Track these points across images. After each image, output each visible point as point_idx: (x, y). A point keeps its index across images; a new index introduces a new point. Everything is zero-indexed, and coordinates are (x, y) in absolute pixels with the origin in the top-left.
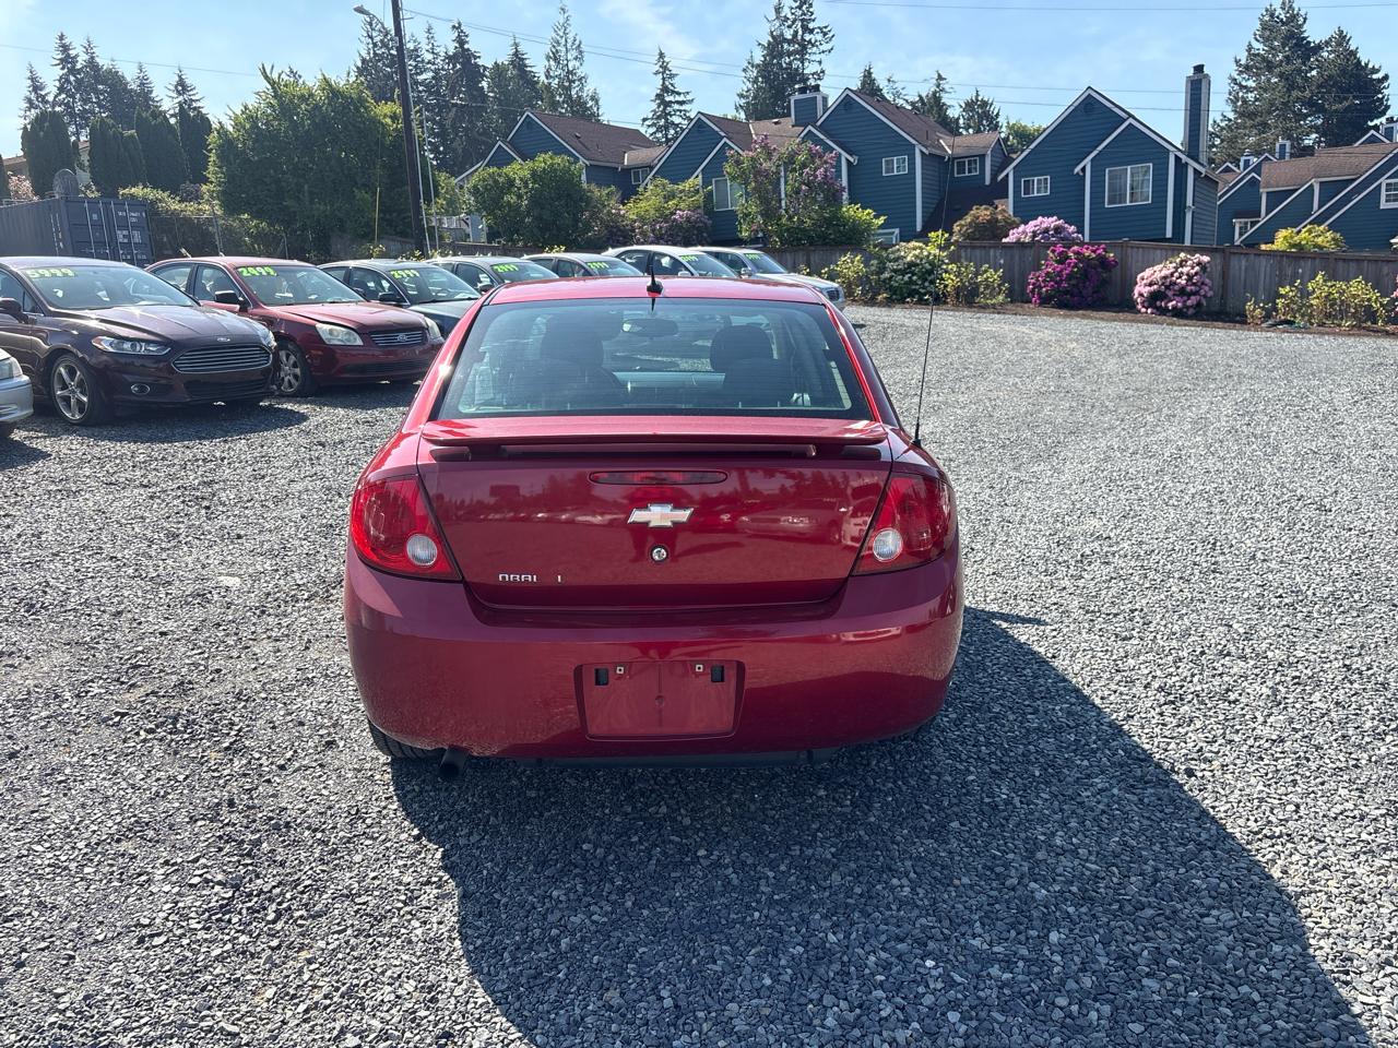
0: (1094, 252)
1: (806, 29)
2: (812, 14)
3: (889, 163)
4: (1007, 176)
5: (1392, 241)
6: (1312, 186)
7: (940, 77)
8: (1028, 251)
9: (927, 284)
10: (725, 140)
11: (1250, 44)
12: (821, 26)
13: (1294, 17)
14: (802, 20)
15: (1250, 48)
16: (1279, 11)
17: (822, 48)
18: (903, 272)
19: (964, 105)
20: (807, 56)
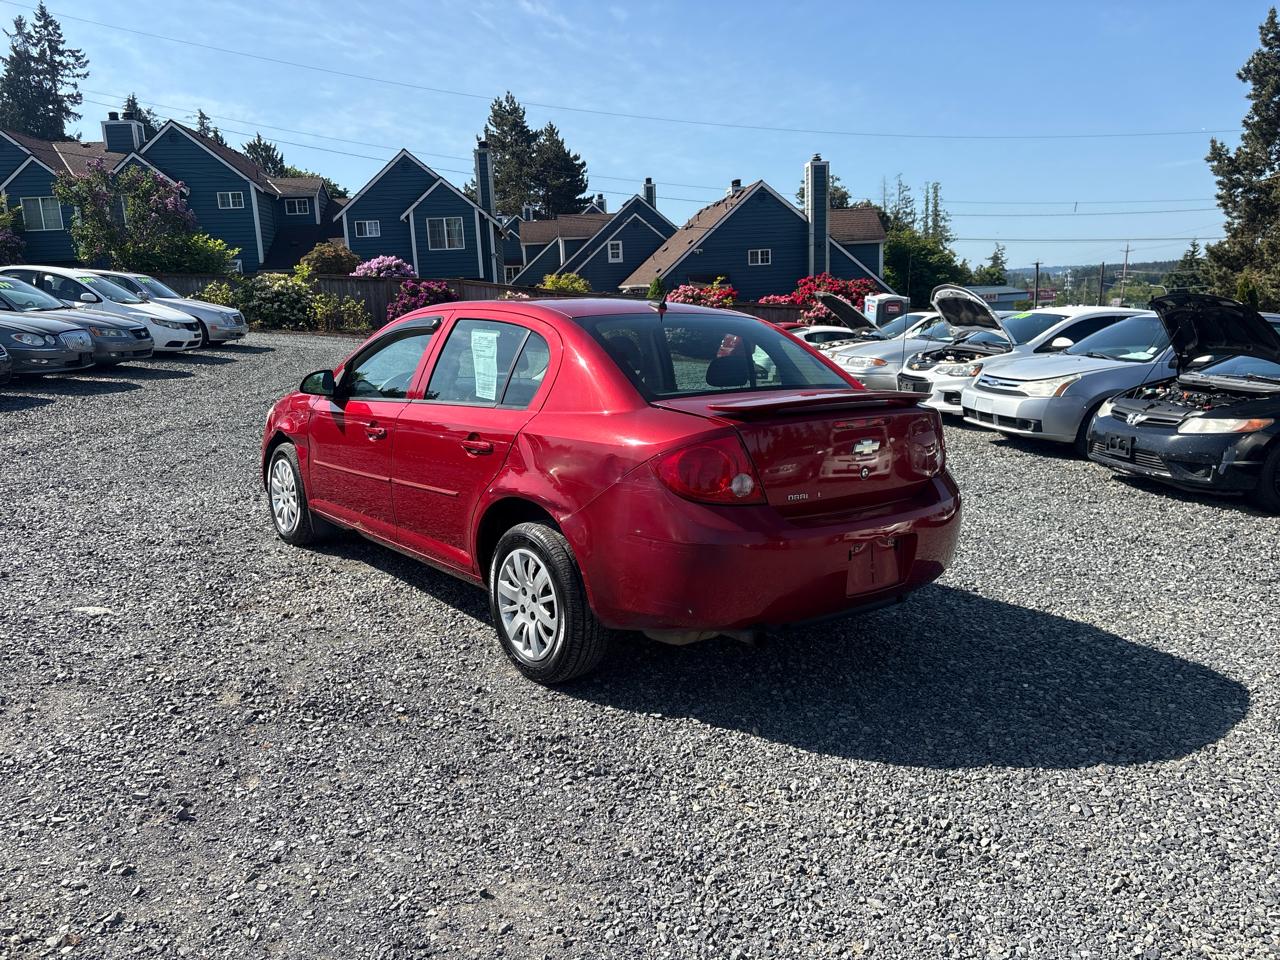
0: (440, 287)
1: (55, 50)
2: (60, 36)
3: (224, 199)
4: (341, 217)
5: (620, 287)
6: (557, 243)
7: (203, 116)
8: (381, 285)
9: (295, 312)
10: (32, 158)
11: (486, 127)
12: (73, 49)
13: (516, 110)
14: (50, 41)
15: (487, 130)
16: (504, 103)
17: (76, 72)
18: (271, 301)
19: (246, 147)
20: (59, 77)
